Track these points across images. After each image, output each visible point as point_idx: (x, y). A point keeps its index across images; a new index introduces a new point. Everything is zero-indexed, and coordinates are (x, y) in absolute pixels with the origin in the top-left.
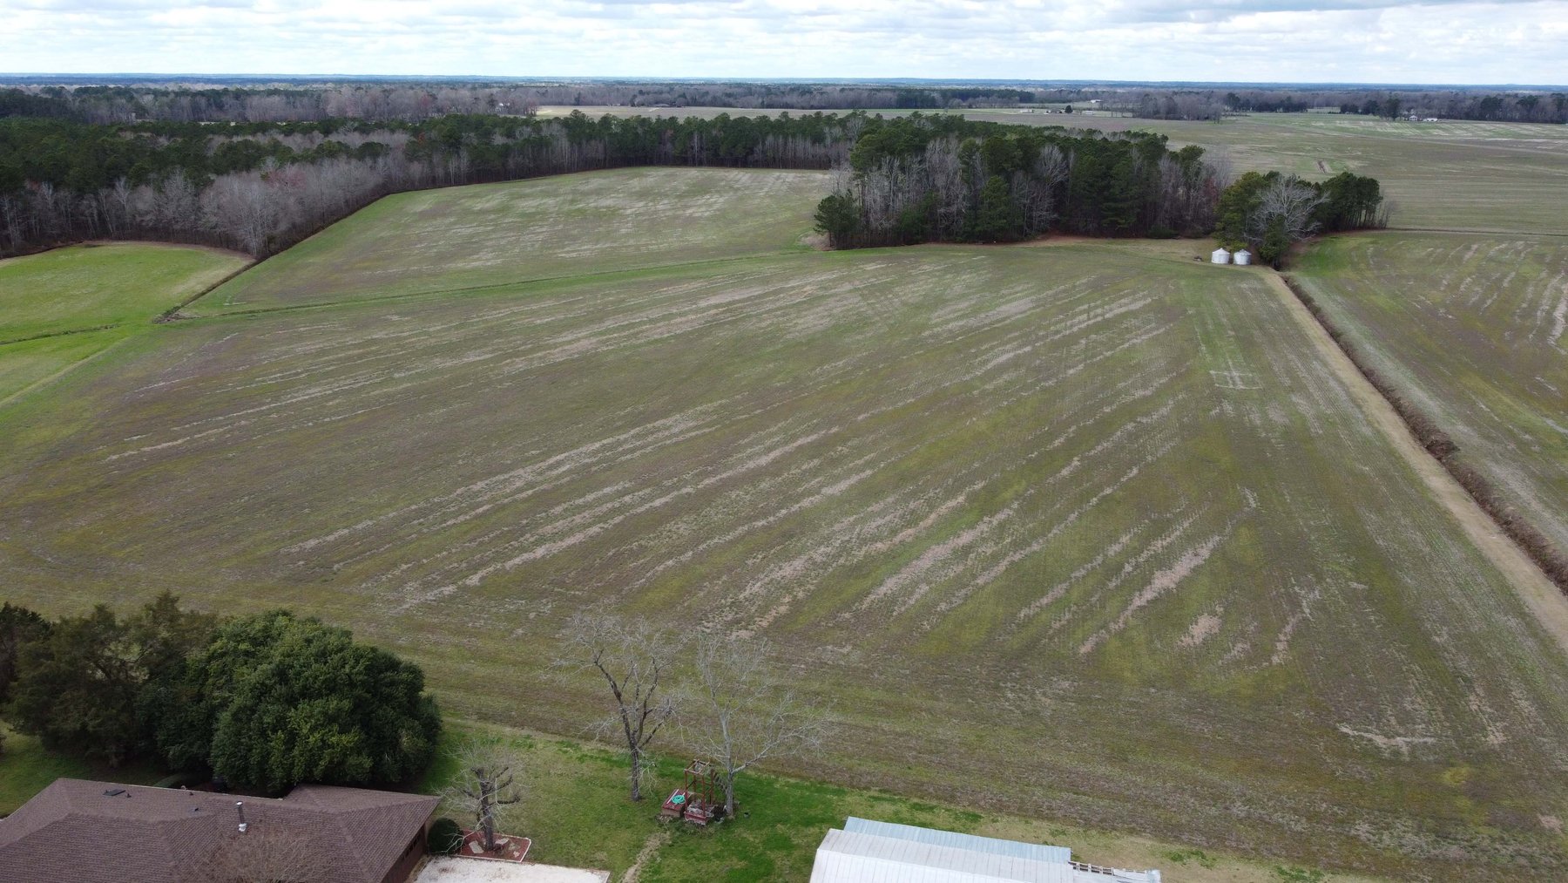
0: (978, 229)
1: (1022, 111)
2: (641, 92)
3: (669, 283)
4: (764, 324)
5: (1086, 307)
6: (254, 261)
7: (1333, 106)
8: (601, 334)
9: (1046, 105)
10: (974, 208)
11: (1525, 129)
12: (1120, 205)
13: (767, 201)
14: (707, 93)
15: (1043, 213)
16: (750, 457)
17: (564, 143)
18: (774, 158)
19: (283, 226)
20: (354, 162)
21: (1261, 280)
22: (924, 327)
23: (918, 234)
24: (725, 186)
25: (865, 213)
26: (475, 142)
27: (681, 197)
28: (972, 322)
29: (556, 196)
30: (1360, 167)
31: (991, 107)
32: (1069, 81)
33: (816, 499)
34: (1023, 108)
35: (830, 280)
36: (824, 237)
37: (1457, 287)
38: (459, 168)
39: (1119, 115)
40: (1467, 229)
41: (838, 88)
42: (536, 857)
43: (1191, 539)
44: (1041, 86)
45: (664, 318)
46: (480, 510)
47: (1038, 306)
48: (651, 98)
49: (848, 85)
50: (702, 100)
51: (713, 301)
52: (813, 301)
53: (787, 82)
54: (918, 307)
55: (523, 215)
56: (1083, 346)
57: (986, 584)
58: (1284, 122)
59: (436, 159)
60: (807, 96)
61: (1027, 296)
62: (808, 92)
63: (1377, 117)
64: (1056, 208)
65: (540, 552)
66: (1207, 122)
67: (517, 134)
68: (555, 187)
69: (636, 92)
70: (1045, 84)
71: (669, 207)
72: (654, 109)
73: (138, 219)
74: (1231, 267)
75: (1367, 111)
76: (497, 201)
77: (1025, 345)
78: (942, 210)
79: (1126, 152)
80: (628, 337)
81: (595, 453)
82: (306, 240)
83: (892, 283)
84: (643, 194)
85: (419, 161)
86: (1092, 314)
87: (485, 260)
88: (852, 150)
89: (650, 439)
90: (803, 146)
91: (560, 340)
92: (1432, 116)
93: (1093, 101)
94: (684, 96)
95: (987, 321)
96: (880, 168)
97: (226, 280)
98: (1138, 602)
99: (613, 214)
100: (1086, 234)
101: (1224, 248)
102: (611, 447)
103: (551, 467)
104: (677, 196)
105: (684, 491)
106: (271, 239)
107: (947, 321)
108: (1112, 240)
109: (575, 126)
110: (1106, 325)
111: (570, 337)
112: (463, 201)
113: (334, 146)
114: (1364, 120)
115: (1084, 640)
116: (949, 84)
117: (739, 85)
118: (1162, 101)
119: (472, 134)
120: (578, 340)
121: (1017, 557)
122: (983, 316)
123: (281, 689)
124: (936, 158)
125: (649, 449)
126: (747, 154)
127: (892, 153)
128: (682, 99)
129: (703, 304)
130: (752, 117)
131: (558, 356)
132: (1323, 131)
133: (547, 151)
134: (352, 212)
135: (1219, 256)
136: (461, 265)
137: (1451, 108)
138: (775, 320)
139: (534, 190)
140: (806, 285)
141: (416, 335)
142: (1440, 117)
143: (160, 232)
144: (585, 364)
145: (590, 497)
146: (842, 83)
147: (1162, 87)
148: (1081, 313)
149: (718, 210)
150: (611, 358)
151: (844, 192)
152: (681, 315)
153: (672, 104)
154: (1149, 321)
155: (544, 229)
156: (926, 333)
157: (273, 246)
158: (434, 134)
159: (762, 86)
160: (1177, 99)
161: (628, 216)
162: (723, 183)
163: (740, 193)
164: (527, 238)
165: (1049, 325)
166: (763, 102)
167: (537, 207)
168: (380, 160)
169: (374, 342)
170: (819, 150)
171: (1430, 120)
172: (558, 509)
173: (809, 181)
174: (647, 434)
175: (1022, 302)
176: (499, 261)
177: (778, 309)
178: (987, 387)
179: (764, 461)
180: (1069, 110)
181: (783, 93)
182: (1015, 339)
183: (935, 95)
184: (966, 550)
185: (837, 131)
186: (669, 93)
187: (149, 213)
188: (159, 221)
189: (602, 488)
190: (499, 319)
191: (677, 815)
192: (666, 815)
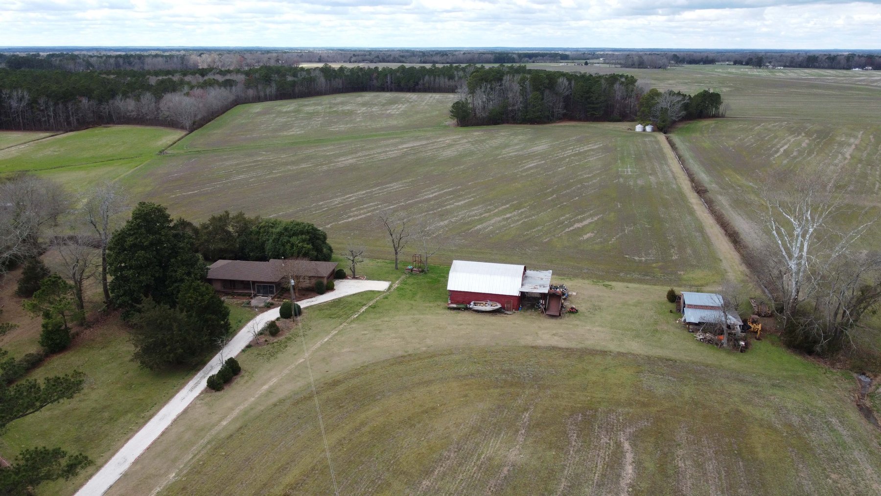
0: (527, 117)
1: (561, 64)
2: (354, 55)
3: (384, 139)
4: (428, 154)
5: (572, 147)
6: (188, 132)
7: (731, 61)
8: (357, 158)
9: (575, 61)
10: (526, 107)
11: (827, 73)
12: (596, 106)
13: (426, 107)
14: (390, 55)
15: (559, 109)
16: (425, 195)
17: (322, 80)
18: (429, 87)
19: (199, 117)
20: (222, 88)
21: (656, 137)
22: (499, 155)
23: (499, 119)
24: (405, 100)
25: (474, 109)
26: (278, 79)
27: (383, 105)
28: (521, 153)
29: (322, 105)
30: (729, 91)
31: (545, 62)
32: (590, 48)
33: (452, 206)
34: (562, 63)
35: (457, 139)
36: (455, 121)
37: (744, 139)
38: (271, 92)
39: (613, 66)
40: (764, 117)
41: (462, 52)
42: (368, 279)
43: (591, 216)
44: (575, 51)
45: (384, 152)
46: (324, 210)
47: (551, 148)
48: (360, 58)
49: (467, 51)
50: (388, 59)
51: (404, 146)
52: (450, 146)
53: (433, 49)
54: (497, 148)
55: (308, 113)
56: (567, 161)
57: (514, 226)
58: (701, 69)
59: (260, 87)
60: (445, 57)
61: (547, 144)
62: (445, 55)
63: (751, 67)
64: (565, 107)
65: (350, 220)
66: (660, 69)
67: (299, 75)
68: (320, 101)
69: (352, 55)
70: (577, 50)
71: (378, 110)
72: (362, 64)
73: (128, 114)
74: (643, 133)
75: (747, 64)
76: (292, 108)
77: (542, 161)
78: (510, 108)
79: (598, 81)
80: (369, 159)
81: (364, 194)
82: (209, 123)
83: (486, 139)
84: (364, 104)
85: (252, 88)
86: (574, 150)
87: (296, 131)
88: (467, 80)
89: (385, 190)
90: (443, 81)
91: (340, 160)
92: (780, 66)
93: (601, 59)
94: (378, 57)
95: (527, 153)
96: (481, 88)
97: (179, 140)
98: (567, 230)
99: (351, 113)
100: (580, 120)
101: (641, 124)
102: (370, 192)
103: (347, 198)
104: (382, 105)
105: (401, 204)
106: (194, 123)
107: (511, 152)
108: (591, 122)
109: (326, 71)
110: (580, 153)
111: (343, 159)
112: (276, 107)
113: (211, 81)
114: (744, 68)
115: (546, 238)
116: (523, 50)
117: (407, 51)
118: (636, 59)
119: (276, 76)
120: (348, 160)
121: (526, 220)
122: (525, 151)
123: (286, 234)
124: (507, 84)
125: (385, 193)
126: (415, 85)
127: (486, 82)
128: (377, 59)
129: (400, 147)
130: (417, 67)
131: (340, 165)
132: (719, 74)
133: (314, 84)
134: (224, 112)
135: (639, 128)
136: (285, 133)
137: (792, 62)
138: (433, 153)
139: (309, 102)
140: (446, 140)
141: (276, 159)
142: (785, 66)
143: (140, 120)
144: (353, 168)
145: (365, 206)
146: (464, 50)
147: (641, 51)
148: (570, 150)
149: (402, 111)
150: (363, 166)
151: (464, 100)
152: (391, 151)
153: (372, 62)
154: (599, 152)
155: (320, 119)
156: (500, 157)
157: (195, 127)
158: (257, 75)
159: (420, 52)
160: (645, 58)
161: (359, 113)
162: (404, 99)
163: (412, 104)
164: (313, 122)
165: (554, 154)
166: (421, 60)
167: (314, 110)
168: (234, 88)
169: (259, 161)
170: (452, 83)
171: (779, 68)
172: (354, 209)
173: (446, 98)
174: (383, 189)
175: (544, 146)
176: (303, 132)
177: (435, 149)
178: (523, 174)
179: (431, 196)
180: (586, 64)
181: (432, 55)
182: (538, 159)
183: (515, 56)
184: (508, 219)
185: (461, 73)
186: (369, 55)
187: (133, 111)
188: (138, 115)
189: (369, 203)
190: (310, 153)
191: (410, 271)
192: (406, 272)
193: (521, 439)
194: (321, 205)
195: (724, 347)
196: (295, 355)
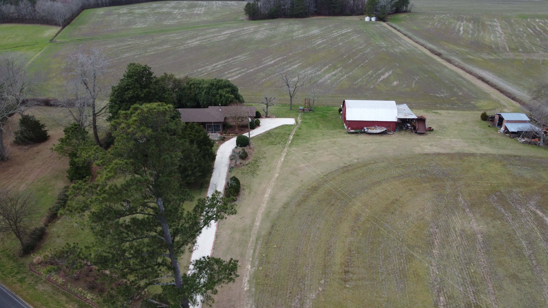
0: (294, 13)
3: (207, 29)
5: (335, 31)
6: (62, 28)
8: (199, 40)
10: (292, 7)
12: (336, 5)
15: (312, 8)
16: (267, 62)
19: (68, 16)
22: (293, 37)
23: (276, 15)
25: (259, 8)
27: (188, 8)
28: (306, 35)
29: (145, 9)
33: (291, 68)
35: (256, 27)
36: (246, 17)
37: (434, 25)
38: (106, 1)
40: (433, 12)
42: (277, 117)
43: (386, 71)
45: (215, 37)
46: (205, 74)
47: (322, 32)
51: (225, 33)
52: (255, 32)
54: (288, 32)
55: (140, 14)
56: (340, 39)
57: (343, 79)
64: (316, 7)
68: (142, 6)
71: (187, 11)
73: (11, 15)
74: (370, 22)
76: (126, 11)
77: (324, 39)
78: (283, 7)
80: (208, 41)
81: (224, 63)
83: (275, 27)
84: (174, 8)
86: (338, 32)
87: (141, 25)
89: (237, 60)
91: (188, 42)
95: (309, 35)
97: (59, 32)
98: (379, 80)
99: (170, 13)
100: (326, 15)
101: (368, 17)
102: (228, 62)
103: (215, 66)
105: (256, 68)
106: (65, 21)
107: (298, 35)
108: (333, 16)
110: (342, 35)
111: (190, 42)
115: (371, 86)
120: (194, 42)
121: (348, 75)
123: (213, 88)
125: (238, 62)
129: (223, 33)
134: (78, 15)
135: (367, 19)
136: (135, 27)
138: (248, 36)
140: (250, 28)
141: (141, 43)
144: (202, 47)
145: (232, 70)
149: (204, 11)
150: (208, 45)
151: (251, 3)
152: (219, 36)
154: (354, 34)
155: (152, 18)
161: (176, 14)
163: (207, 7)
164: (148, 20)
165: (328, 35)
167: (142, 12)
172: (227, 73)
174: (235, 60)
175: (317, 30)
176: (146, 26)
177: (247, 34)
178: (320, 47)
179: (271, 63)
182: (320, 38)
184: (335, 75)
187: (14, 13)
188: (19, 16)
189: (234, 69)
190: (163, 38)
191: (302, 110)
192: (300, 111)
193: (471, 215)
194: (201, 71)
195: (541, 146)
196: (269, 171)
